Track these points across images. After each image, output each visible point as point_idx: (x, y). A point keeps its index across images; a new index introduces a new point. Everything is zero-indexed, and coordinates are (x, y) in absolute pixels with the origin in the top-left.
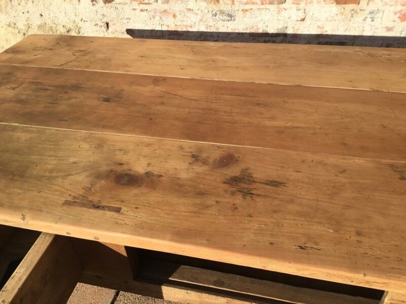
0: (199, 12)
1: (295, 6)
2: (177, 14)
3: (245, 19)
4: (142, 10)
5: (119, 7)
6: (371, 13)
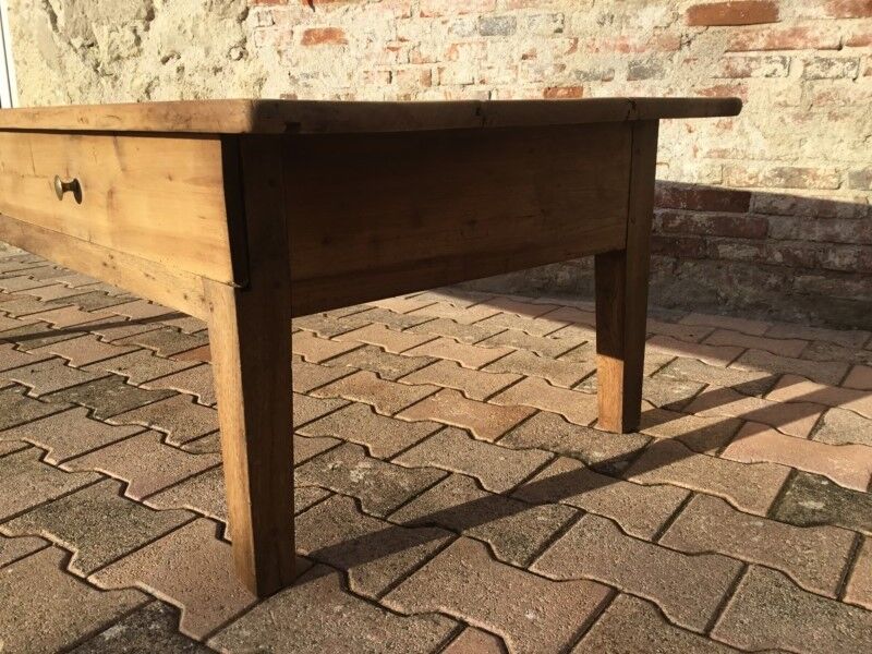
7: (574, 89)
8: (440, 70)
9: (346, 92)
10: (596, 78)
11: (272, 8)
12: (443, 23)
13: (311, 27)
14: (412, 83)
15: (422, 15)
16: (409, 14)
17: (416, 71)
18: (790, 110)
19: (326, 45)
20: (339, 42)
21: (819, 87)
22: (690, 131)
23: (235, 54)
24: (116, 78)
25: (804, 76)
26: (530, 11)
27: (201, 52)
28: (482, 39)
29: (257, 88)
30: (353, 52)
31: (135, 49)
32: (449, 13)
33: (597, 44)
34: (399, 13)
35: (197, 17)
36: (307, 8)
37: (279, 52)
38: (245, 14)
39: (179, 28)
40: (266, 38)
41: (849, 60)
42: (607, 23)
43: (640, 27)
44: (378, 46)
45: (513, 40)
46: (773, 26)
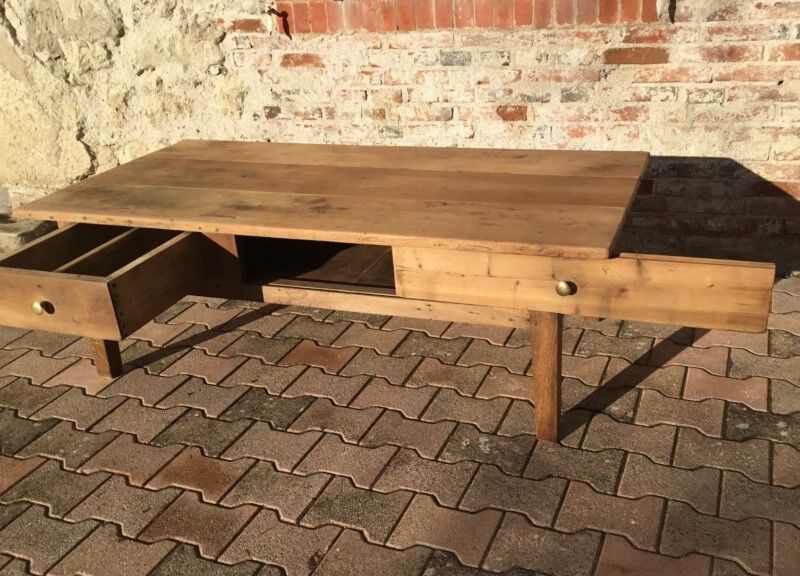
0: (365, 128)
1: (462, 122)
2: (343, 131)
3: (413, 136)
4: (306, 126)
5: (282, 122)
6: (539, 129)
7: (520, 107)
8: (410, 91)
9: (326, 105)
10: (537, 100)
11: (250, 34)
12: (409, 54)
13: (289, 51)
14: (385, 100)
15: (390, 47)
16: (379, 46)
17: (388, 91)
18: (679, 124)
19: (305, 68)
20: (317, 65)
21: (699, 109)
22: (609, 139)
23: (214, 70)
24: (90, 88)
25: (688, 101)
26: (482, 49)
27: (180, 68)
28: (443, 68)
29: (240, 100)
30: (330, 74)
31: (108, 62)
32: (414, 46)
33: (537, 75)
34: (371, 45)
35: (173, 38)
36: (284, 37)
37: (260, 72)
38: (222, 38)
39: (156, 47)
40: (246, 59)
41: (718, 91)
42: (544, 60)
43: (569, 64)
44: (353, 70)
45: (470, 69)
46: (665, 65)
